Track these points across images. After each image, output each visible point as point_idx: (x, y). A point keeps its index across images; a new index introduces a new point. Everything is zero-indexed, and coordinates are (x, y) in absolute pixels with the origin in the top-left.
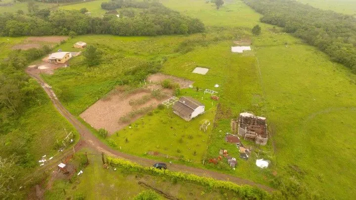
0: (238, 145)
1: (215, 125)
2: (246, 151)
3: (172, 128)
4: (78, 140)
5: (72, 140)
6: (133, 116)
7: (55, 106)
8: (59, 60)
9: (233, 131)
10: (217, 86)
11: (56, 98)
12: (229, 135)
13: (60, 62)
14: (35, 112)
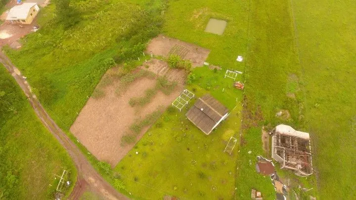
0: (272, 177)
1: (243, 142)
2: (284, 189)
3: (188, 149)
4: (75, 179)
5: (68, 183)
6: (137, 129)
7: (37, 112)
8: (24, 21)
9: (266, 150)
10: (240, 59)
11: (34, 96)
12: (261, 159)
13: (25, 23)
14: (12, 127)
